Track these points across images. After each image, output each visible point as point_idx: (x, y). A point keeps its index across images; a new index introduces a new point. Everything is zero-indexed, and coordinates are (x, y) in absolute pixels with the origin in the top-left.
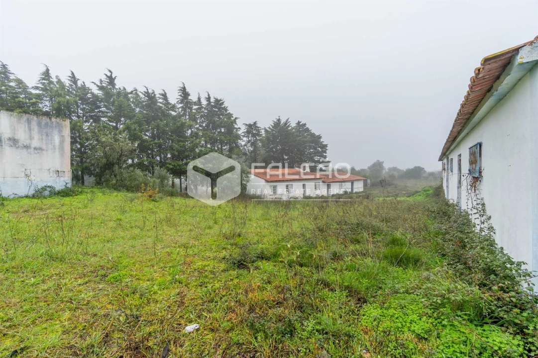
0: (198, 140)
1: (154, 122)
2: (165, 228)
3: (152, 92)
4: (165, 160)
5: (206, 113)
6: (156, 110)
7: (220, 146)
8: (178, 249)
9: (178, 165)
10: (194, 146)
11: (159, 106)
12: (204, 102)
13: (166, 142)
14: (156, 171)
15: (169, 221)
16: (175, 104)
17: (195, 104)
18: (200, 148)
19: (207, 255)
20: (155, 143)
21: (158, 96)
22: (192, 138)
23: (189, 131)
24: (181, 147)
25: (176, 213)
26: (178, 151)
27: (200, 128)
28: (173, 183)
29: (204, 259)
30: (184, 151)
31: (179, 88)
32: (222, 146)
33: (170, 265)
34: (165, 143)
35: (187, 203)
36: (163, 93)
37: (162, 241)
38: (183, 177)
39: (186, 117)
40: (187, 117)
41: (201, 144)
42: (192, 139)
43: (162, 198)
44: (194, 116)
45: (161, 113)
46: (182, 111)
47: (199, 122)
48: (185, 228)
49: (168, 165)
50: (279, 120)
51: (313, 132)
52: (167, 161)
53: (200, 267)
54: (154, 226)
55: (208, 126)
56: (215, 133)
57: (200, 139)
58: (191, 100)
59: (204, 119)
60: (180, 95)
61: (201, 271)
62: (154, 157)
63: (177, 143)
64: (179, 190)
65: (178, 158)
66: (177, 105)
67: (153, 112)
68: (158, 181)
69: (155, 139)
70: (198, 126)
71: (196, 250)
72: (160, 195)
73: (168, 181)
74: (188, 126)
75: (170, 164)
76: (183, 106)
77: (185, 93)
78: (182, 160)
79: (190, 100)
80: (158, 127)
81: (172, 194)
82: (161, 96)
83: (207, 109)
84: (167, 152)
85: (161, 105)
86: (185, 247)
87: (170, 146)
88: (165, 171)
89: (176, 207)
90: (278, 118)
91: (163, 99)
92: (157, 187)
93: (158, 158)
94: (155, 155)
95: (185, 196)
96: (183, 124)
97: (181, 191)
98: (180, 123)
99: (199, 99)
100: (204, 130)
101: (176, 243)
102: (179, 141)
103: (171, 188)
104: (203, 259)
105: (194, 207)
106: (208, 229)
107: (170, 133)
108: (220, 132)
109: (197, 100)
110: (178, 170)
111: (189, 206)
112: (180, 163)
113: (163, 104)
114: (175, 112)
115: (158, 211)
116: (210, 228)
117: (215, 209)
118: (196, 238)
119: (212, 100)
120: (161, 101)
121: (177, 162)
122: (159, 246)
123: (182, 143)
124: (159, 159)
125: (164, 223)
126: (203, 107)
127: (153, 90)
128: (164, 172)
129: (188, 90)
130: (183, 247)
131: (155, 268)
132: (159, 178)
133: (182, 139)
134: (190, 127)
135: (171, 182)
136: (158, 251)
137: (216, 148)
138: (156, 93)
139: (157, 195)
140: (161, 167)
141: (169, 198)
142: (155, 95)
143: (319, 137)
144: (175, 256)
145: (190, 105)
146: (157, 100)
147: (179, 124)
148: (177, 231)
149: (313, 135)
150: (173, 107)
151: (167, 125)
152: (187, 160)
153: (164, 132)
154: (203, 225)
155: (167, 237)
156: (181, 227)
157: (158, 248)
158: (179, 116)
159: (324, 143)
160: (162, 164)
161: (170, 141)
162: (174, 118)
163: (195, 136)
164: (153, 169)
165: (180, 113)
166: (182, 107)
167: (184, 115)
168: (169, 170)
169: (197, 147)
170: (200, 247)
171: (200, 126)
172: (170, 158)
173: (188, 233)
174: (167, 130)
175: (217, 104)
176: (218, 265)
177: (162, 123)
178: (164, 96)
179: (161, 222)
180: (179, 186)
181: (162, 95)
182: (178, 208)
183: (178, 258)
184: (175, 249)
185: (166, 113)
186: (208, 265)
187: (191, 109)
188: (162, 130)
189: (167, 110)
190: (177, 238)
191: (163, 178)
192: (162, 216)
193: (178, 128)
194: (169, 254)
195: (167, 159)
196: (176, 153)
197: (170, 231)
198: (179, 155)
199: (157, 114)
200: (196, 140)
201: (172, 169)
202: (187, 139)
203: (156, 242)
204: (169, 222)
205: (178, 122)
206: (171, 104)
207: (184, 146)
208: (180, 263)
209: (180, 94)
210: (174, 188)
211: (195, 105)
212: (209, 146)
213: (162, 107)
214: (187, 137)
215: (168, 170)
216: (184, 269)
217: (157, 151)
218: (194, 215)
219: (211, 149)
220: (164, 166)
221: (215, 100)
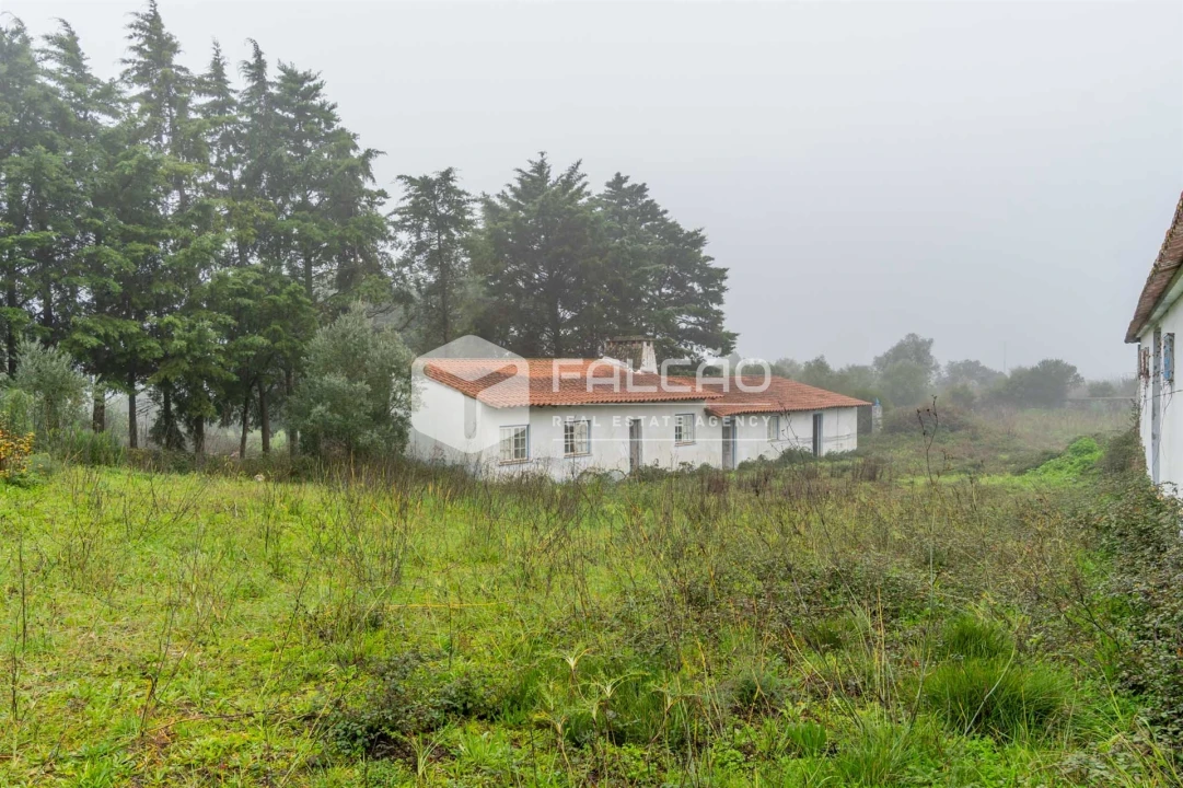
0: (211, 235)
1: (22, 154)
2: (60, 596)
3: (13, 27)
4: (65, 315)
5: (246, 125)
6: (31, 103)
7: (300, 264)
8: (117, 684)
9: (122, 337)
10: (190, 259)
11: (43, 86)
12: (238, 83)
13: (73, 240)
14: (26, 362)
15: (78, 566)
16: (112, 83)
17: (201, 86)
18: (217, 270)
19: (238, 703)
20: (26, 244)
21: (38, 44)
22: (185, 224)
23: (174, 199)
24: (136, 261)
25: (111, 536)
26: (121, 277)
27: (220, 186)
28: (100, 410)
29: (226, 720)
30: (149, 280)
31: (133, 20)
32: (308, 265)
33: (82, 751)
34: (68, 245)
35: (160, 493)
36: (64, 33)
37: (46, 651)
38: (142, 386)
39: (159, 138)
40: (165, 139)
41: (222, 255)
42: (183, 232)
43: (48, 472)
44: (195, 135)
45: (50, 118)
46: (142, 112)
47: (214, 160)
48: (149, 599)
49: (77, 336)
50: (541, 167)
51: (671, 217)
52: (74, 319)
53: (210, 755)
54: (13, 591)
55: (251, 178)
56: (281, 209)
57: (217, 231)
58: (185, 70)
59: (237, 150)
60: (138, 49)
61: (213, 770)
62: (20, 299)
63: (118, 243)
64: (126, 439)
65: (122, 306)
66: (124, 87)
67: (17, 109)
68: (33, 400)
69: (22, 225)
70: (210, 177)
71: (193, 687)
72: (42, 458)
73: (78, 401)
74: (167, 177)
75: (87, 330)
76: (149, 93)
77: (156, 42)
78: (141, 317)
79: (180, 68)
80: (37, 175)
81: (94, 456)
82: (54, 48)
83: (250, 111)
84: (74, 280)
85: (52, 84)
86: (149, 674)
87: (90, 257)
88: (67, 357)
89: (112, 509)
90: (538, 159)
91: (60, 58)
92: (30, 424)
93: (36, 305)
94: (24, 291)
95: (150, 462)
96: (147, 169)
97: (133, 443)
98: (133, 162)
99: (217, 67)
100: (235, 194)
101: (109, 658)
102: (127, 237)
103: (88, 433)
104: (223, 722)
105: (186, 510)
106: (245, 599)
107: (89, 204)
108: (304, 205)
109: (208, 72)
110: (122, 355)
111: (167, 505)
112: (133, 327)
113: (63, 81)
114: (114, 114)
115: (33, 527)
116: (254, 594)
117: (277, 518)
118: (195, 637)
119: (272, 74)
120: (52, 65)
121: (118, 322)
122: (33, 674)
123: (142, 247)
124: (39, 309)
125: (56, 576)
126: (231, 103)
127: (19, 21)
128: (59, 361)
129: (169, 27)
130: (137, 674)
131: (14, 764)
132: (37, 387)
133: (143, 231)
134: (178, 180)
135: (88, 407)
136: (27, 695)
137: (285, 272)
138: (29, 33)
139: (29, 460)
140: (47, 342)
141: (80, 470)
142: (26, 41)
143: (696, 240)
144: (100, 714)
145: (179, 90)
146: (34, 64)
147: (128, 167)
148: (114, 609)
149: (672, 231)
150: (107, 96)
151: (77, 167)
152: (160, 315)
153: (63, 198)
154: (226, 581)
155: (71, 632)
156: (130, 594)
157: (28, 681)
158: (135, 136)
159: (713, 265)
160: (54, 330)
161: (92, 236)
162: (110, 141)
163: (198, 221)
164: (12, 352)
165: (133, 121)
166: (144, 97)
167: (154, 128)
168: (83, 356)
169: (205, 265)
170: (212, 674)
171: (221, 178)
172: (88, 306)
173: (160, 617)
174: (77, 191)
175: (293, 92)
176: (286, 744)
177: (56, 160)
178: (69, 47)
179: (42, 570)
180: (127, 424)
181: (60, 42)
182: (119, 513)
183: (116, 722)
184: (104, 681)
185: (74, 120)
186: (245, 746)
187: (182, 106)
188: (53, 189)
189: (75, 106)
190: (113, 639)
191: (54, 391)
192: (50, 547)
193: (126, 181)
194: (77, 705)
195: (77, 308)
196: (116, 287)
197: (85, 609)
198: (125, 296)
199: (35, 121)
200: (200, 233)
201: (94, 351)
202: (165, 231)
203: (19, 656)
204: (78, 573)
205: (126, 158)
206: (95, 82)
207: (149, 259)
208: (126, 739)
209: (136, 42)
210: (102, 429)
211: (199, 93)
212: (255, 261)
213: (56, 92)
214: (161, 222)
215: (79, 358)
216: (142, 767)
217: (32, 273)
218: (188, 541)
219: (264, 271)
220: (63, 337)
221: (283, 74)
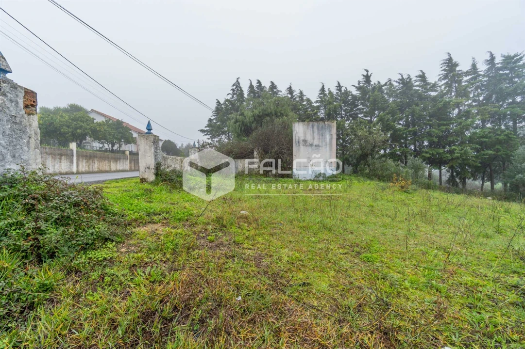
0: (470, 120)
1: (409, 109)
2: (419, 223)
3: (407, 77)
4: (420, 149)
5: (485, 81)
6: (412, 95)
7: (511, 124)
8: (436, 251)
9: (437, 154)
10: (462, 129)
11: (415, 90)
12: (482, 68)
13: (423, 129)
14: (409, 162)
15: (423, 216)
16: (436, 82)
17: (467, 73)
18: (472, 130)
19: (481, 271)
20: (410, 131)
21: (414, 79)
22: (460, 118)
23: (456, 111)
24: (442, 132)
25: (434, 209)
26: (439, 137)
27: (474, 104)
28: (430, 175)
30: (447, 137)
31: (442, 62)
32: (515, 123)
33: (425, 266)
34: (421, 130)
35: (450, 200)
36: (421, 73)
37: (415, 236)
38: (443, 168)
39: (451, 94)
40: (453, 94)
41: (475, 125)
42: (459, 121)
43: (415, 190)
44: (464, 90)
45: (417, 97)
46: (445, 88)
47: (471, 96)
48: (446, 229)
49: (424, 154)
52: (423, 150)
53: (470, 284)
54: (406, 219)
55: (488, 98)
56: (502, 106)
57: (473, 118)
58: (461, 70)
59: (481, 90)
60: (445, 70)
61: (471, 289)
62: (408, 146)
63: (436, 127)
64: (438, 183)
65: (437, 145)
66: (439, 82)
67: (408, 97)
68: (411, 171)
69: (409, 127)
70: (470, 101)
71: (462, 260)
72: (414, 186)
73: (424, 172)
74: (454, 105)
75: (427, 153)
76: (447, 82)
78: (444, 147)
79: (459, 71)
80: (413, 114)
81: (428, 187)
82: (418, 79)
83: (488, 76)
84: (423, 139)
85: (417, 88)
86: (447, 251)
87: (428, 133)
88: (421, 160)
89: (435, 202)
91: (420, 81)
92: (410, 178)
93: (412, 147)
94: (409, 144)
95: (446, 190)
96: (447, 105)
97: (441, 184)
98: (442, 103)
99: (474, 66)
100: (481, 104)
101: (433, 243)
102: (439, 125)
103: (427, 181)
104: (475, 275)
105: (459, 205)
106: (483, 237)
107: (428, 118)
108: (514, 102)
109: (470, 68)
110: (437, 159)
111: (452, 203)
112: (441, 151)
113: (420, 86)
114: (436, 91)
115: (411, 204)
116: (487, 236)
117: (498, 213)
118: (464, 244)
119: (498, 60)
120: (417, 83)
121: (436, 150)
122: (411, 242)
123: (445, 127)
124: (413, 148)
125: (418, 217)
126: (479, 75)
127: (409, 75)
128: (418, 161)
129: (455, 60)
130: (442, 250)
131: (407, 263)
132: (412, 168)
133: (445, 123)
134: (457, 105)
135: (427, 174)
136: (410, 246)
137: (503, 127)
138: (411, 77)
139: (410, 187)
140: (415, 156)
141: (424, 191)
142: (411, 79)
144: (431, 258)
145: (458, 78)
146: (413, 84)
147: (440, 105)
148: (434, 230)
150: (434, 87)
151: (424, 109)
152: (450, 146)
153: (420, 117)
154: (475, 229)
155: (422, 233)
156: (440, 227)
157: (410, 243)
158: (442, 95)
160: (417, 153)
161: (428, 127)
162: (434, 99)
163: (465, 116)
164: (406, 159)
165: (442, 91)
166: (447, 83)
167: (450, 91)
168: (425, 159)
169: (467, 129)
170: (470, 258)
171: (474, 101)
172: (427, 146)
173: (450, 236)
174: (424, 115)
175: (508, 63)
176: (503, 292)
177: (418, 108)
178: (423, 77)
179: (414, 215)
180: (439, 178)
181: (420, 76)
182: (436, 203)
183: (436, 262)
184: (432, 249)
185: (423, 96)
186: (484, 286)
187: (460, 82)
188: (417, 116)
189: (425, 92)
190: (434, 239)
191: (417, 169)
192: (416, 210)
193: (439, 109)
194: (424, 254)
195: (424, 147)
196: (436, 140)
197: (426, 228)
198: (438, 142)
199: (413, 99)
200: (466, 120)
201: (429, 158)
202: (453, 121)
203: (408, 236)
204: (424, 218)
205: (440, 103)
206: (429, 84)
207: (447, 130)
208: (439, 268)
209: (443, 68)
210: (431, 180)
211: (466, 76)
212: (489, 125)
213: (419, 90)
214: (451, 119)
215: (424, 160)
216: (444, 278)
217: (411, 139)
218: (461, 215)
219: (493, 129)
220: (419, 155)
221: (504, 58)
